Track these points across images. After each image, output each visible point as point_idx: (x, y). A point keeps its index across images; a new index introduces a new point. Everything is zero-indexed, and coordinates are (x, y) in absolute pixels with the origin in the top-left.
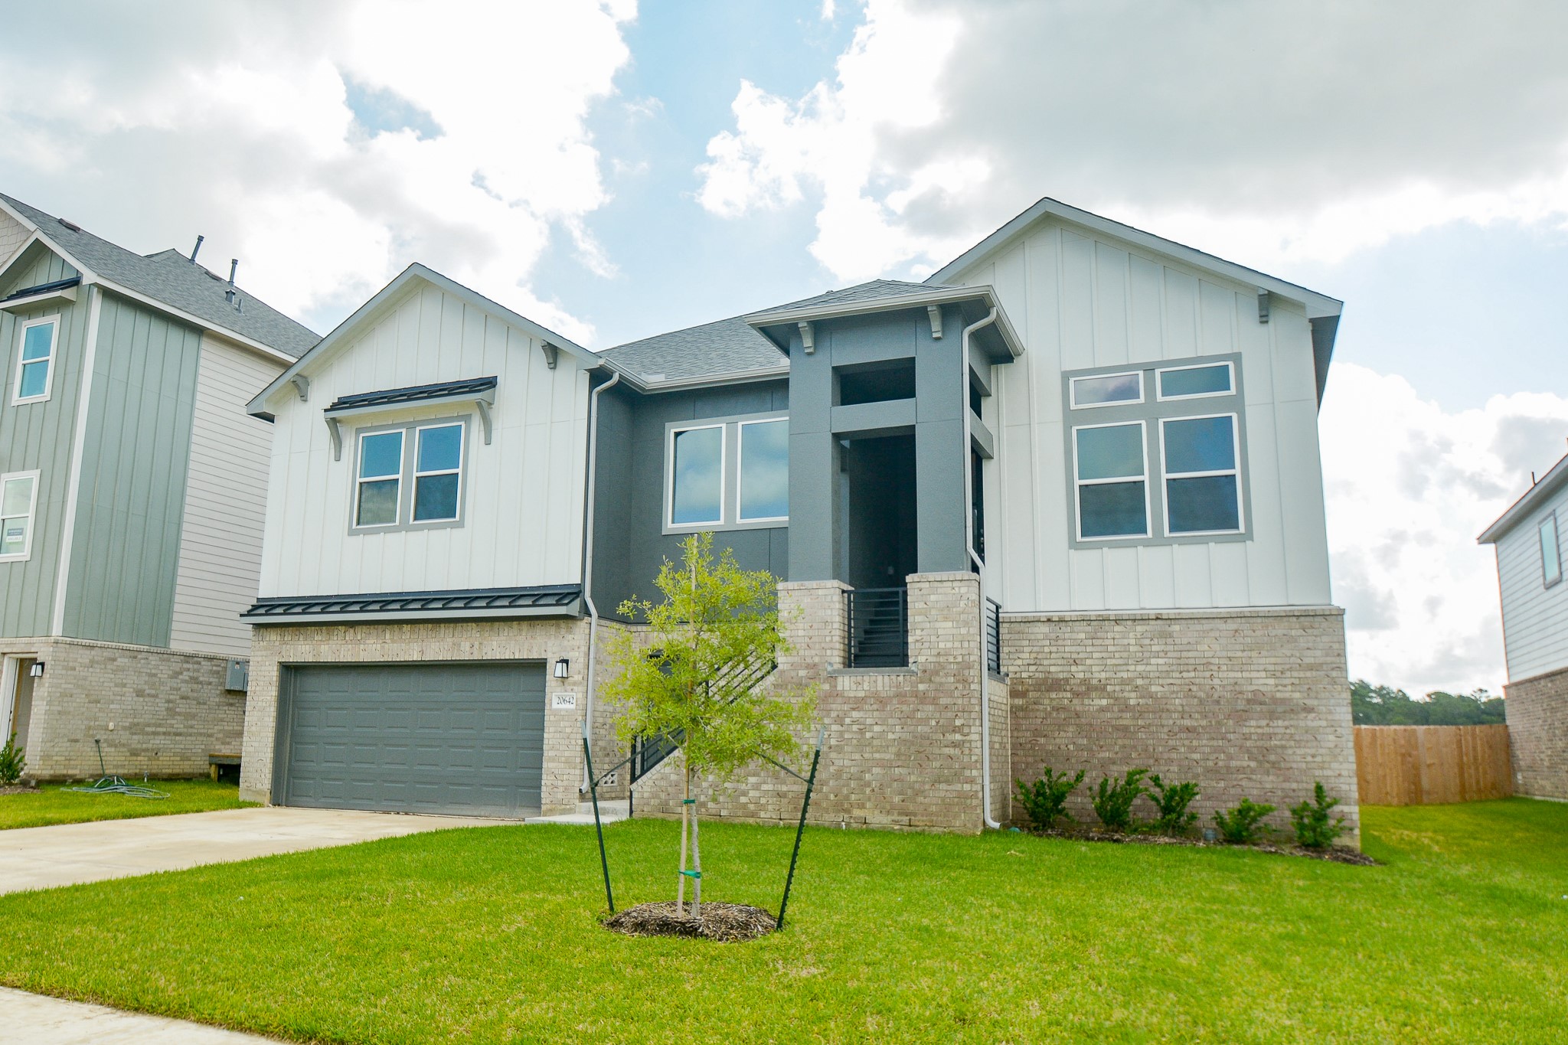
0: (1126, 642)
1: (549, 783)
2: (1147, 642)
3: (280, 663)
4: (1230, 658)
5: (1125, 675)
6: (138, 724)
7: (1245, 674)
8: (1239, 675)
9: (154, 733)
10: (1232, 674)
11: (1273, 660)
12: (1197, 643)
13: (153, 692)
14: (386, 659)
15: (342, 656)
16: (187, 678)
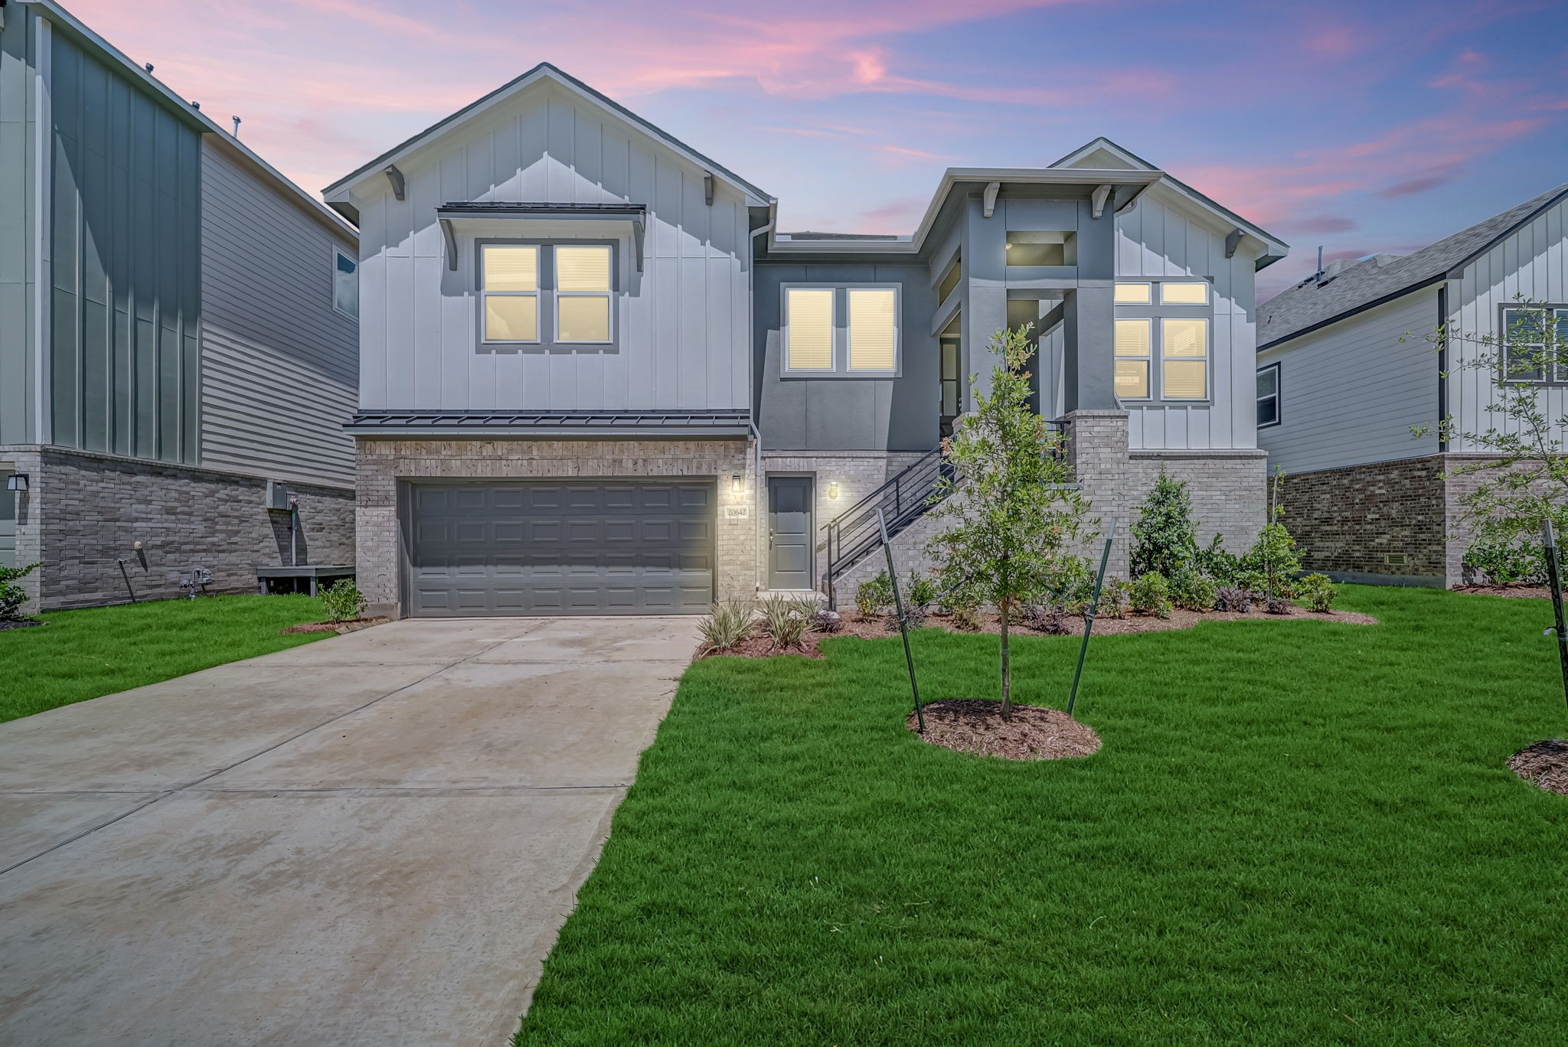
0: (1136, 471)
1: (725, 584)
2: (1150, 471)
3: (397, 478)
4: (1200, 483)
5: (1135, 493)
6: (172, 542)
7: (1208, 493)
8: (1205, 493)
9: (192, 551)
10: (1200, 493)
11: (1225, 484)
12: (1180, 472)
13: (186, 509)
14: (534, 474)
15: (479, 471)
16: (225, 497)
